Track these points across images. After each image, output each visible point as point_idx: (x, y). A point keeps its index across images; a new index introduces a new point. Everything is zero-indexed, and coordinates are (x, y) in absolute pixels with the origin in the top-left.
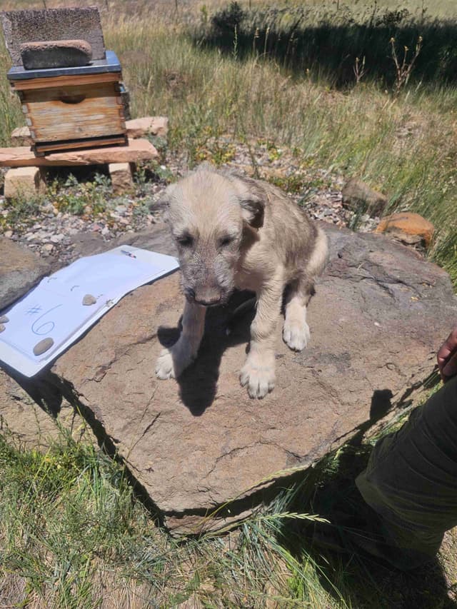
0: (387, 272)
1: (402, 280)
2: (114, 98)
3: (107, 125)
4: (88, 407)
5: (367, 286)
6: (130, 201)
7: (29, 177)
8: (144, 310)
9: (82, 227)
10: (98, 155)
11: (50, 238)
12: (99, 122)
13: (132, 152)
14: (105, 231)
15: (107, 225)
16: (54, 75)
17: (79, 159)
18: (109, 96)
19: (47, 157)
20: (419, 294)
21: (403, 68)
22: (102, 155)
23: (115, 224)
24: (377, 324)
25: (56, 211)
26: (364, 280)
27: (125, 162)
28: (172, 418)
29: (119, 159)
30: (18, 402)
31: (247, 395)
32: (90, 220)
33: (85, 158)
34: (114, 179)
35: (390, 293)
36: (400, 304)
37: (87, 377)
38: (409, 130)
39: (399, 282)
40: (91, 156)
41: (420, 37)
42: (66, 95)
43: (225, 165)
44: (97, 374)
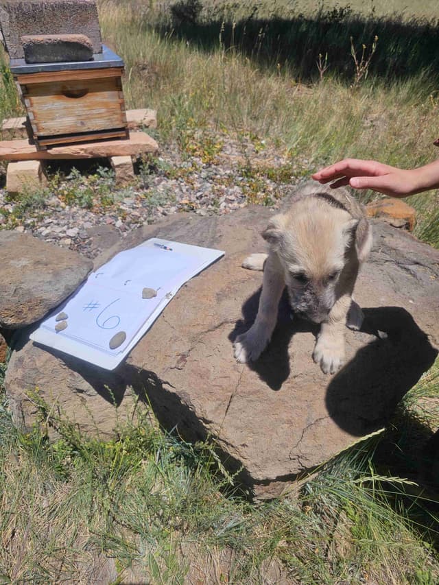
0: (405, 255)
1: (418, 261)
2: (117, 92)
3: (108, 119)
4: (174, 393)
5: (391, 268)
6: (136, 193)
7: (33, 170)
8: (204, 300)
9: (95, 220)
10: (100, 148)
11: (65, 232)
12: (100, 116)
13: (134, 145)
14: (119, 223)
15: (119, 218)
16: (58, 69)
17: (82, 153)
18: (112, 90)
19: (49, 151)
20: (435, 273)
21: (361, 64)
22: (104, 148)
23: (128, 216)
24: (411, 302)
25: (63, 204)
26: (387, 263)
27: (127, 155)
28: (259, 397)
29: (121, 152)
30: (81, 394)
31: (321, 372)
32: (101, 213)
33: (88, 151)
34: (118, 172)
35: (411, 274)
36: (424, 283)
37: (168, 365)
38: (372, 122)
39: (417, 263)
40: (93, 149)
41: (376, 36)
42: (69, 89)
43: (216, 156)
44: (178, 362)
